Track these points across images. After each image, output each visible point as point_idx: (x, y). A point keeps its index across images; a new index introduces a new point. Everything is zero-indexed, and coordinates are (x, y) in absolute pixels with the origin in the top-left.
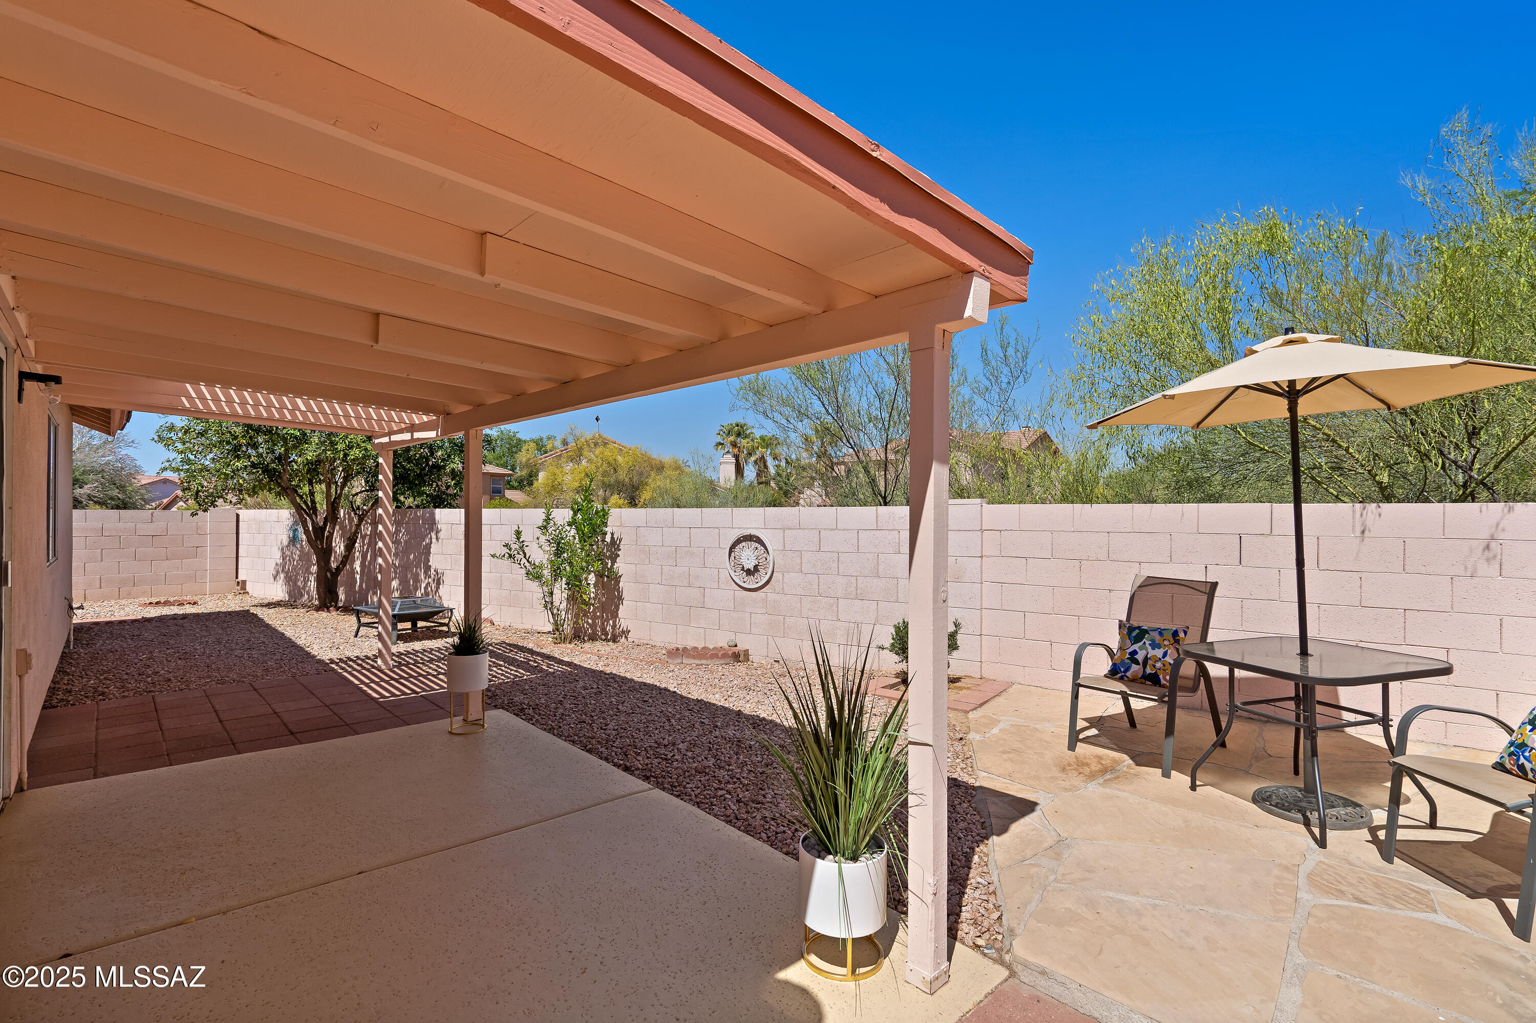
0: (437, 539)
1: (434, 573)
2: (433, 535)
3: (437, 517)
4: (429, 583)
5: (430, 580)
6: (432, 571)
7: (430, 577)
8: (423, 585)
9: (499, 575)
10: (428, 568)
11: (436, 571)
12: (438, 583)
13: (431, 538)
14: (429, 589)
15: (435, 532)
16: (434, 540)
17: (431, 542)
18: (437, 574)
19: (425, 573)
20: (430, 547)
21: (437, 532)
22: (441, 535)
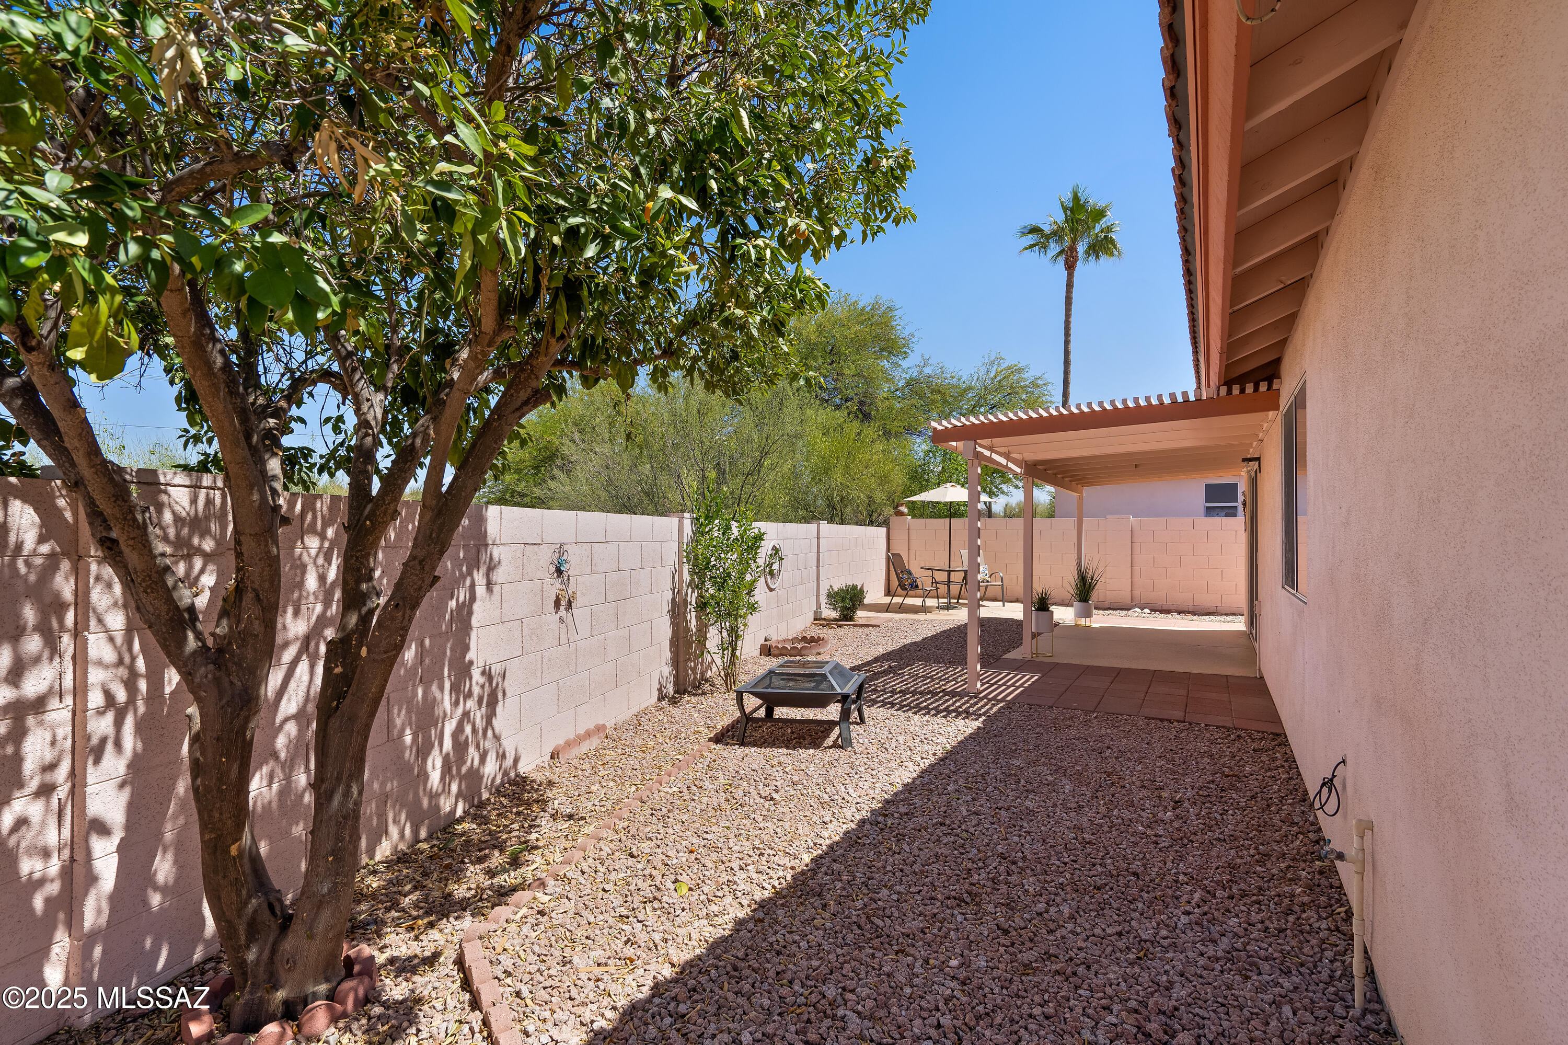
0: (489, 585)
1: (482, 680)
2: (479, 577)
3: (492, 528)
4: (466, 714)
5: (471, 704)
6: (476, 674)
7: (469, 695)
8: (449, 727)
9: (602, 637)
10: (463, 670)
11: (487, 674)
12: (492, 701)
13: (473, 585)
14: (468, 729)
15: (483, 569)
16: (480, 590)
17: (473, 598)
18: (490, 678)
19: (456, 688)
20: (470, 613)
21: (491, 569)
22: (499, 576)
